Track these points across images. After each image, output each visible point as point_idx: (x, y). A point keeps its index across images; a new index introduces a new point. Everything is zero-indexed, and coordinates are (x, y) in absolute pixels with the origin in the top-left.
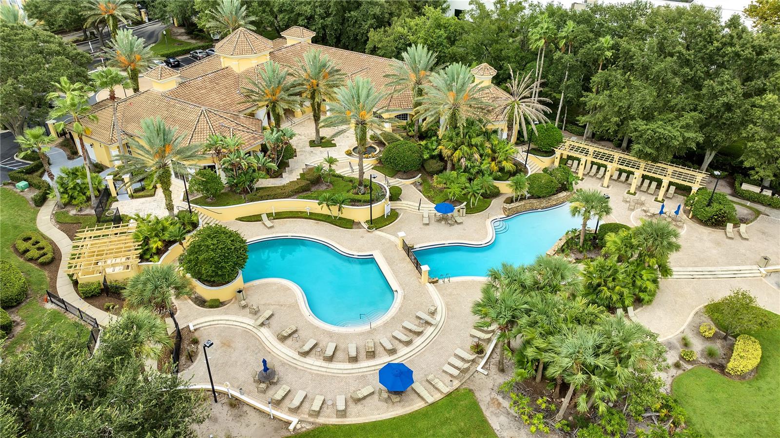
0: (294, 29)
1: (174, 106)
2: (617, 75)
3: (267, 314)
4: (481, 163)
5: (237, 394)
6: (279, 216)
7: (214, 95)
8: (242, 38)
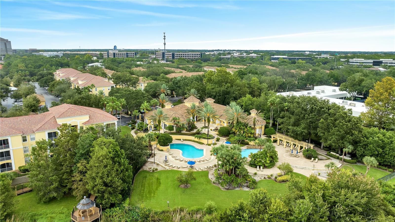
0: (210, 99)
1: (168, 111)
2: (287, 114)
3: (172, 153)
4: (243, 134)
5: (159, 163)
6: (186, 140)
7: (180, 111)
8: (191, 98)
